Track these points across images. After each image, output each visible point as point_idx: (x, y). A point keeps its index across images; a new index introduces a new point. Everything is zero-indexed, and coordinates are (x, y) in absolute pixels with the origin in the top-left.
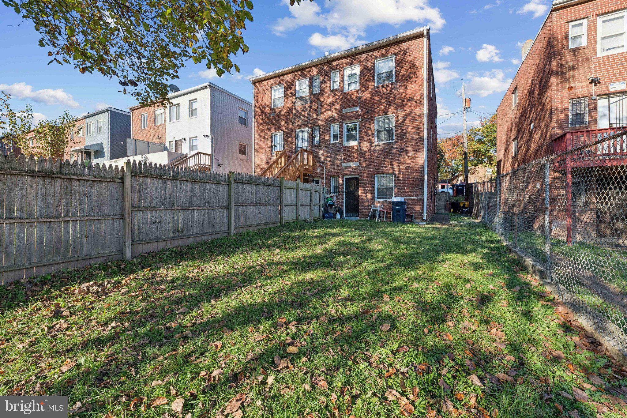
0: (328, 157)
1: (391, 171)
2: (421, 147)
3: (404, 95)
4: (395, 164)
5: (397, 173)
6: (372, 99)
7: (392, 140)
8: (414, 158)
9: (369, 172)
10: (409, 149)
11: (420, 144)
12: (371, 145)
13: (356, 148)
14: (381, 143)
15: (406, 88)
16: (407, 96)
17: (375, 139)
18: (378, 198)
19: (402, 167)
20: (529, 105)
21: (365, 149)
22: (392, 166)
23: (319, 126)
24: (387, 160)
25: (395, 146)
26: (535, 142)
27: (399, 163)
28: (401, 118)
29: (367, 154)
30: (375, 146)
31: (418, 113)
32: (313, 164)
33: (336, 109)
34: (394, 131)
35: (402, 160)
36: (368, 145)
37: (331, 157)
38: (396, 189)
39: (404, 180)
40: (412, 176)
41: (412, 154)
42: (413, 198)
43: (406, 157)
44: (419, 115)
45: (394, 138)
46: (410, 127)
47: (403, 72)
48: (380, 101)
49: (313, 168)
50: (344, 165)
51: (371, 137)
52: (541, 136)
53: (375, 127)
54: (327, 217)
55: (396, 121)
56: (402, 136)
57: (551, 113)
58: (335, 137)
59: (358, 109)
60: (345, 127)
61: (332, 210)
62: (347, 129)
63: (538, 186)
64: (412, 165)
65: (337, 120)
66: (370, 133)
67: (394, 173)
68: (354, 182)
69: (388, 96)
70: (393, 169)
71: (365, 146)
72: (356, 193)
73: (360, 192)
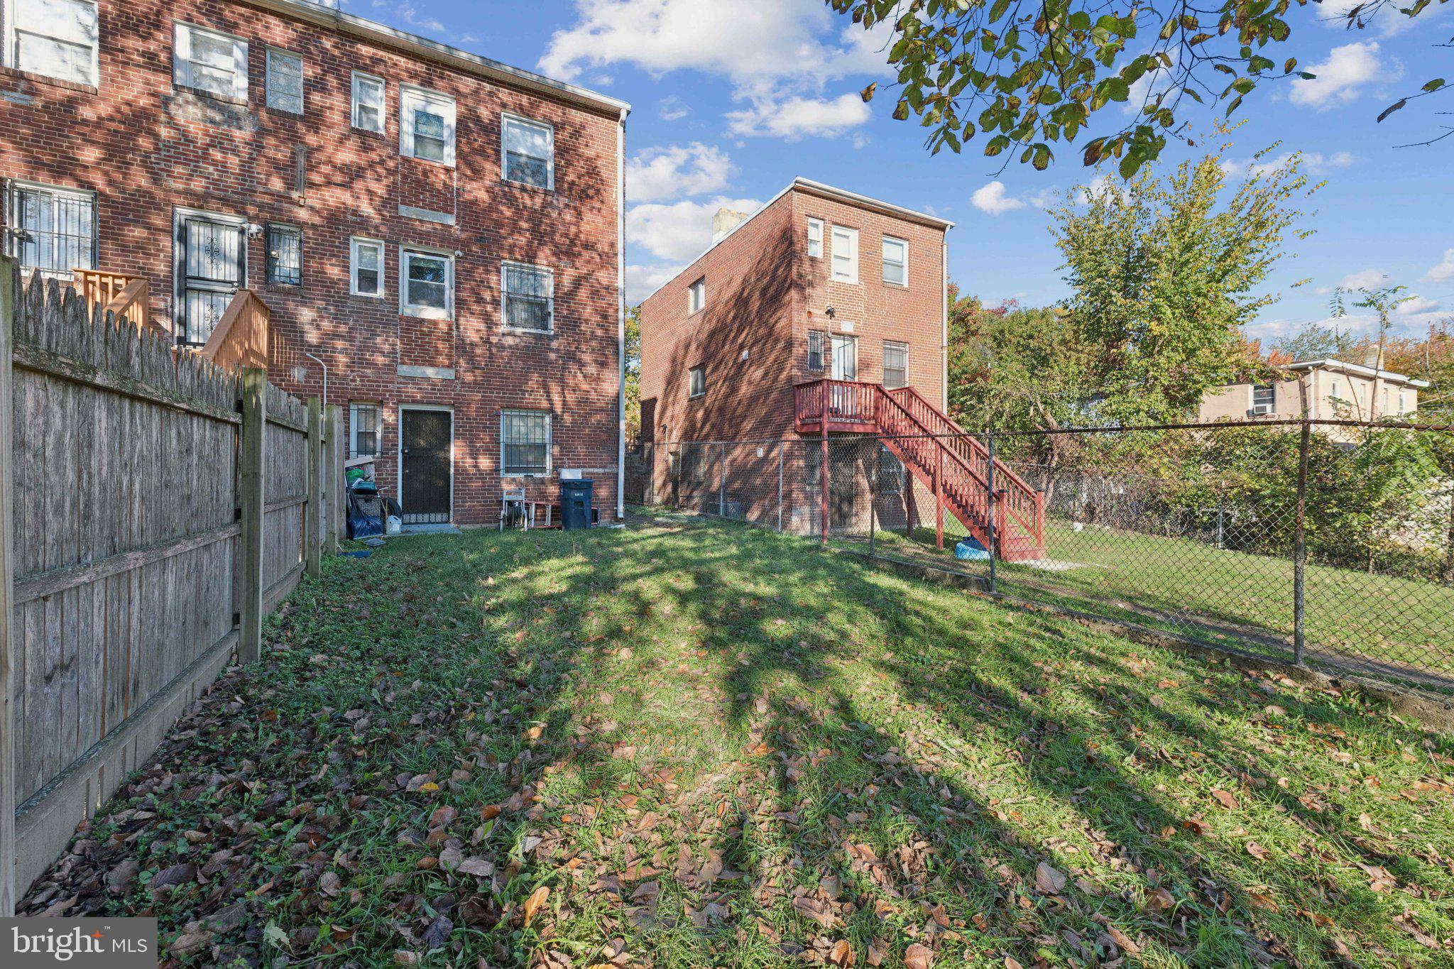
0: (337, 336)
1: (545, 404)
2: (611, 358)
3: (573, 229)
4: (555, 388)
5: (559, 411)
6: (491, 208)
7: (546, 328)
8: (597, 379)
9: (486, 401)
10: (587, 358)
11: (609, 351)
12: (489, 328)
13: (443, 327)
14: (519, 331)
15: (579, 215)
16: (582, 237)
17: (502, 317)
18: (508, 470)
19: (570, 398)
20: (735, 318)
21: (472, 336)
22: (548, 393)
23: (302, 225)
24: (535, 377)
25: (554, 344)
26: (750, 383)
27: (563, 385)
28: (567, 281)
29: (478, 351)
30: (504, 335)
31: (605, 282)
32: (270, 352)
33: (370, 192)
34: (551, 308)
35: (571, 382)
36: (482, 326)
37: (351, 339)
38: (556, 450)
39: (575, 427)
40: (594, 419)
41: (592, 369)
42: (596, 470)
43: (580, 377)
44: (607, 288)
45: (552, 323)
46: (589, 310)
47: (571, 177)
48: (515, 223)
49: (270, 363)
50: (404, 370)
51: (489, 308)
52: (766, 374)
53: (502, 283)
54: (363, 531)
55: (557, 286)
56: (571, 324)
57: (790, 344)
58: (368, 280)
59: (451, 221)
60: (405, 260)
61: (372, 508)
62: (412, 267)
63: (761, 452)
64: (593, 395)
65: (376, 227)
66: (487, 296)
67: (551, 410)
68: (431, 423)
69: (536, 218)
70: (550, 401)
71: (472, 328)
72: (442, 455)
73: (455, 451)
